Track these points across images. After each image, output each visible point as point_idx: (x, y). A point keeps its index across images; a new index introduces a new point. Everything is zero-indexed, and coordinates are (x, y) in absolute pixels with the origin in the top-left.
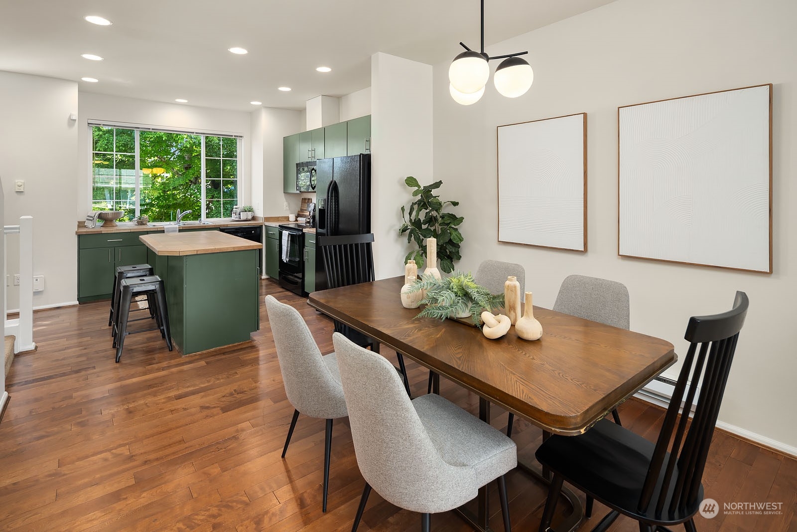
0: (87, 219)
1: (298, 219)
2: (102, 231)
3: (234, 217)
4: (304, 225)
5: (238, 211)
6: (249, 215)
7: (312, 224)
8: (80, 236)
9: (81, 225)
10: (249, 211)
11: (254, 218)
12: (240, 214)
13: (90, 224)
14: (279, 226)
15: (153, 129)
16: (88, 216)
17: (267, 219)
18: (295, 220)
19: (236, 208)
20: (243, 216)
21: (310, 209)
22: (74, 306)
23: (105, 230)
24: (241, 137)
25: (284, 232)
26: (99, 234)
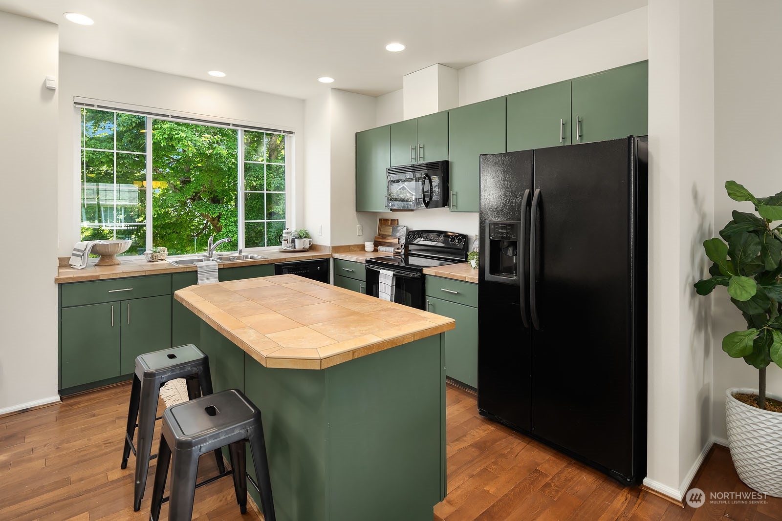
0: (73, 255)
1: (379, 248)
2: (99, 276)
3: (284, 246)
4: (392, 257)
5: (290, 238)
6: (306, 243)
7: (403, 256)
8: (62, 286)
9: (64, 263)
10: (306, 237)
11: (312, 248)
12: (293, 241)
13: (77, 262)
14: (367, 261)
15: (173, 117)
16: (75, 250)
17: (336, 249)
18: (372, 249)
19: (288, 233)
20: (299, 244)
21: (398, 235)
22: (52, 405)
23: (103, 273)
24: (292, 133)
25: (382, 272)
26: (94, 281)
